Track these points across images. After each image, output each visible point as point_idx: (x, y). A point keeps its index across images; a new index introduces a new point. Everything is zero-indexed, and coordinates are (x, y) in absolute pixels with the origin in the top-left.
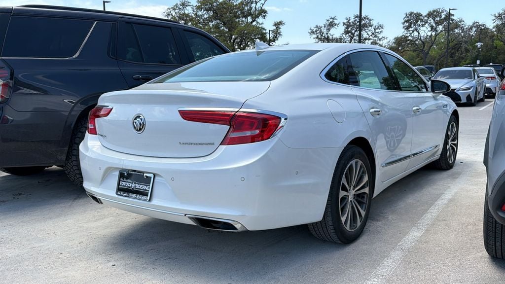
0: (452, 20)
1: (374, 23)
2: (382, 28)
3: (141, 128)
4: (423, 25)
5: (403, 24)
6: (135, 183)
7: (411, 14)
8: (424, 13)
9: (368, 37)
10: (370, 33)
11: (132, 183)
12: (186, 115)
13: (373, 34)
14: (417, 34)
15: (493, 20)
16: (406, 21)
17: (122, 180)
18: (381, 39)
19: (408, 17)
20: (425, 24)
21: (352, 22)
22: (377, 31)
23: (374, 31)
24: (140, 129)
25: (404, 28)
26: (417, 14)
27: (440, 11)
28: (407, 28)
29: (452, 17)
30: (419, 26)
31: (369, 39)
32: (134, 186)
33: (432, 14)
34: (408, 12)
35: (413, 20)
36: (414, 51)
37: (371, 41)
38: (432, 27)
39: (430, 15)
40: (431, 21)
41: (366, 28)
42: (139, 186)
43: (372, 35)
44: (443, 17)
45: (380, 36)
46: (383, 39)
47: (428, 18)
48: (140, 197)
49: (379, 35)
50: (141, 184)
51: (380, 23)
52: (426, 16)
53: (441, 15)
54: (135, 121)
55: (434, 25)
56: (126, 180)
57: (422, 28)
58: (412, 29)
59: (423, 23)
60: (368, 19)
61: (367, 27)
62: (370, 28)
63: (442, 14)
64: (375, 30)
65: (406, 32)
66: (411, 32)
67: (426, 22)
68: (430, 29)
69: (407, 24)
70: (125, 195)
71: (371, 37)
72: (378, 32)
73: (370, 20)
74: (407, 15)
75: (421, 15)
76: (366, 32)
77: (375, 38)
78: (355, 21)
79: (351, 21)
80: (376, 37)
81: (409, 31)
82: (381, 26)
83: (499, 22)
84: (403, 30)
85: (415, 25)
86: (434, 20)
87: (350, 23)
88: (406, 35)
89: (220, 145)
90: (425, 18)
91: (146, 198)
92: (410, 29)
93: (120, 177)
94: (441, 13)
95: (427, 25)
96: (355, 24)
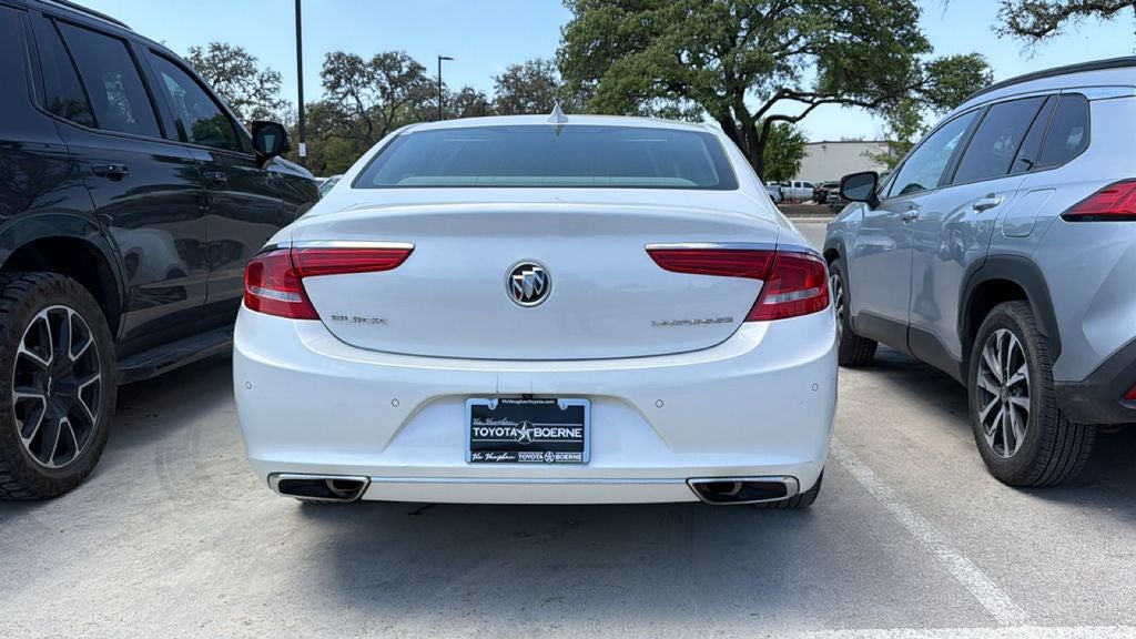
0: (423, 79)
1: (260, 67)
2: (278, 80)
3: (538, 293)
4: (364, 85)
5: (324, 76)
6: (529, 426)
7: (340, 56)
8: (367, 59)
9: (245, 97)
10: (250, 89)
11: (520, 427)
12: (669, 260)
13: (257, 91)
14: (355, 102)
15: (495, 87)
16: (330, 72)
17: (477, 423)
18: (278, 104)
19: (332, 63)
20: (369, 83)
21: (208, 60)
22: (267, 85)
23: (259, 86)
24: (535, 297)
25: (325, 84)
26: (352, 58)
27: (399, 58)
28: (334, 86)
29: (423, 74)
30: (357, 85)
31: (249, 103)
32: (528, 432)
33: (382, 61)
34: (333, 51)
35: (343, 69)
36: (346, 137)
37: (255, 107)
38: (383, 90)
39: (379, 63)
40: (380, 75)
41: (240, 77)
42: (546, 432)
43: (255, 95)
44: (405, 70)
45: (275, 98)
46: (282, 104)
47: (375, 70)
48: (558, 457)
49: (272, 96)
50: (550, 427)
51: (272, 69)
52: (370, 65)
53: (400, 66)
54: (515, 277)
55: (388, 86)
56: (495, 423)
57: (363, 91)
58: (343, 90)
59: (365, 79)
60: (243, 56)
61: (242, 74)
62: (250, 76)
63: (403, 64)
64: (261, 82)
65: (330, 96)
66: (341, 96)
67: (371, 78)
68: (379, 94)
69: (332, 78)
70: (500, 457)
71: (253, 99)
72: (269, 90)
73: (249, 59)
74: (330, 58)
75: (361, 62)
76: (241, 85)
77: (262, 102)
78: (213, 57)
79: (203, 57)
80: (264, 98)
81: (337, 93)
82: (274, 76)
83: (505, 93)
84: (324, 90)
85: (348, 81)
86: (388, 75)
87: (201, 62)
88: (332, 101)
89: (745, 321)
90: (369, 69)
91: (579, 457)
92: (339, 90)
93: (473, 418)
94: (399, 62)
95: (373, 85)
96: (215, 65)
